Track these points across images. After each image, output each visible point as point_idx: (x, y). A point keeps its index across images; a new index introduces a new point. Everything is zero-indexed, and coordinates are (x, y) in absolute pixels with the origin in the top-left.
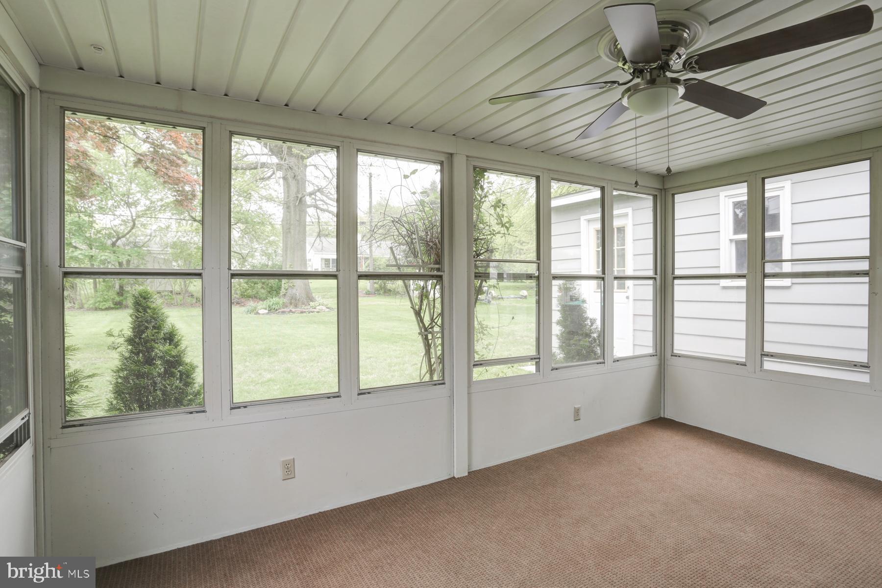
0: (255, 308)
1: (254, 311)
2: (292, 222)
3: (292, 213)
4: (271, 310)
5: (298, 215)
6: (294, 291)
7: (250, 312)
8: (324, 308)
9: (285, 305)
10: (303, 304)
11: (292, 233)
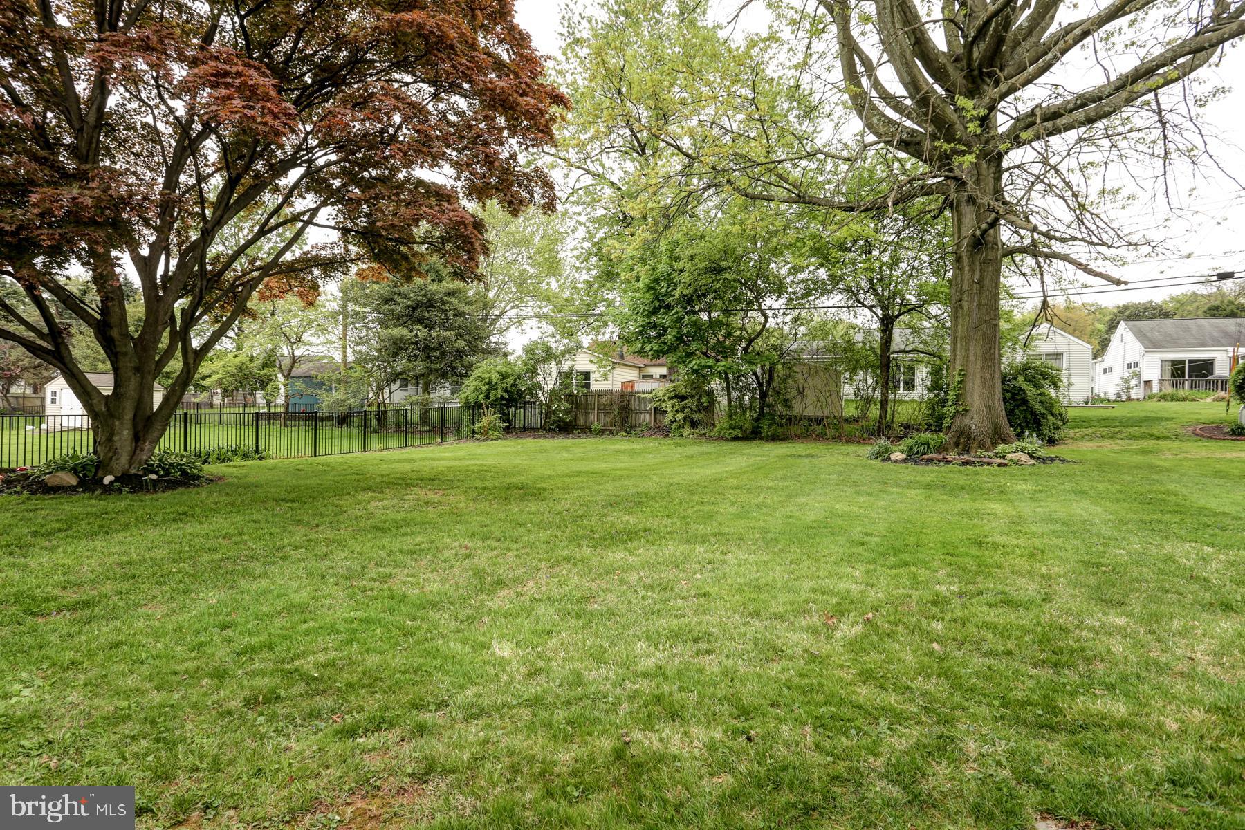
0: (887, 450)
1: (884, 455)
2: (965, 287)
3: (966, 269)
4: (912, 456)
5: (977, 272)
6: (967, 421)
7: (877, 455)
8: (1024, 457)
9: (942, 448)
10: (982, 446)
11: (966, 308)
